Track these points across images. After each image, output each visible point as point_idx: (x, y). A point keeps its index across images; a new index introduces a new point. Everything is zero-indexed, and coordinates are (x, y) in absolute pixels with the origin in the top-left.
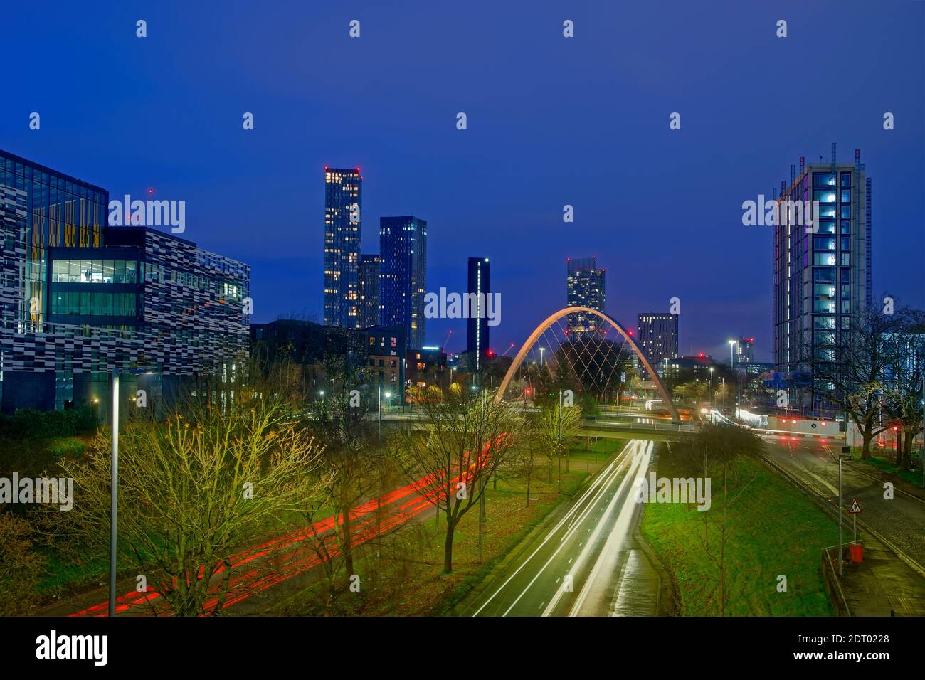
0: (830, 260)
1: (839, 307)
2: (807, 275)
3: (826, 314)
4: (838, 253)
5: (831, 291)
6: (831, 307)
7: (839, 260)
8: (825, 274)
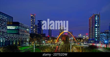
0: (96, 25)
1: (98, 31)
2: (94, 27)
3: (96, 32)
4: (97, 24)
5: (97, 29)
6: (97, 31)
7: (98, 25)
8: (96, 27)
